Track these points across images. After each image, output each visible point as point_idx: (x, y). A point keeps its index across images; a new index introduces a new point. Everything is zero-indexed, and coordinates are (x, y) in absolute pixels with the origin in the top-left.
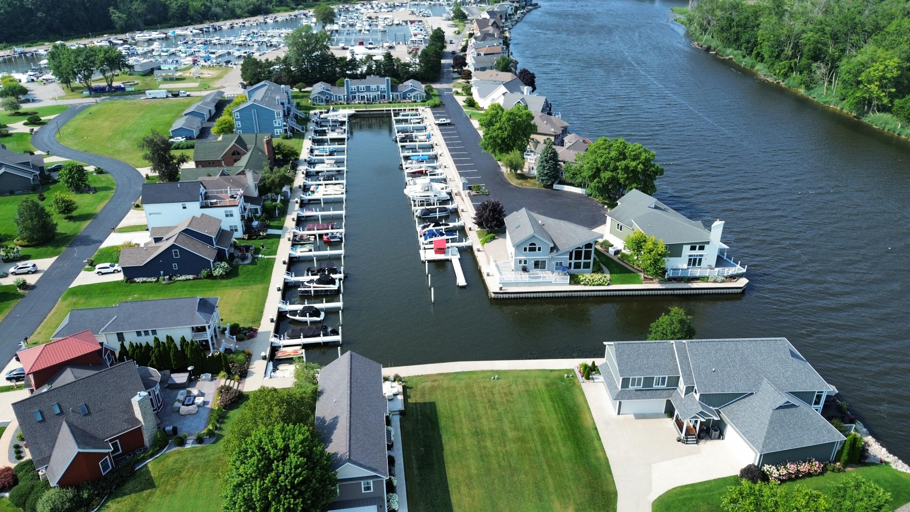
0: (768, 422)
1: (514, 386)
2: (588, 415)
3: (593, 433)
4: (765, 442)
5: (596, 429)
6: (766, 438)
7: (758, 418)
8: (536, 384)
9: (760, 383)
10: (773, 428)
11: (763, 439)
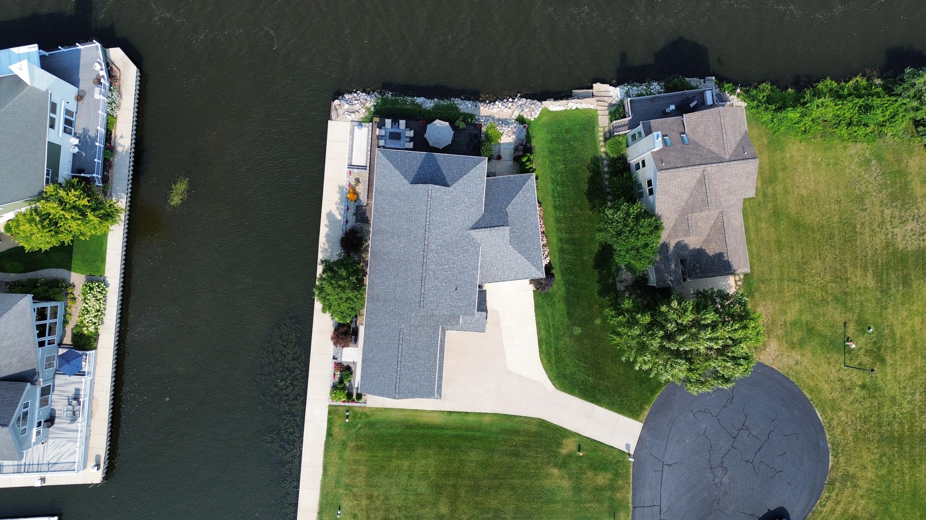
0: (519, 255)
1: (355, 490)
2: (426, 414)
3: (454, 417)
4: (535, 266)
5: (450, 412)
6: (532, 264)
7: (509, 260)
8: (356, 462)
9: (473, 239)
10: (524, 251)
11: (533, 267)
